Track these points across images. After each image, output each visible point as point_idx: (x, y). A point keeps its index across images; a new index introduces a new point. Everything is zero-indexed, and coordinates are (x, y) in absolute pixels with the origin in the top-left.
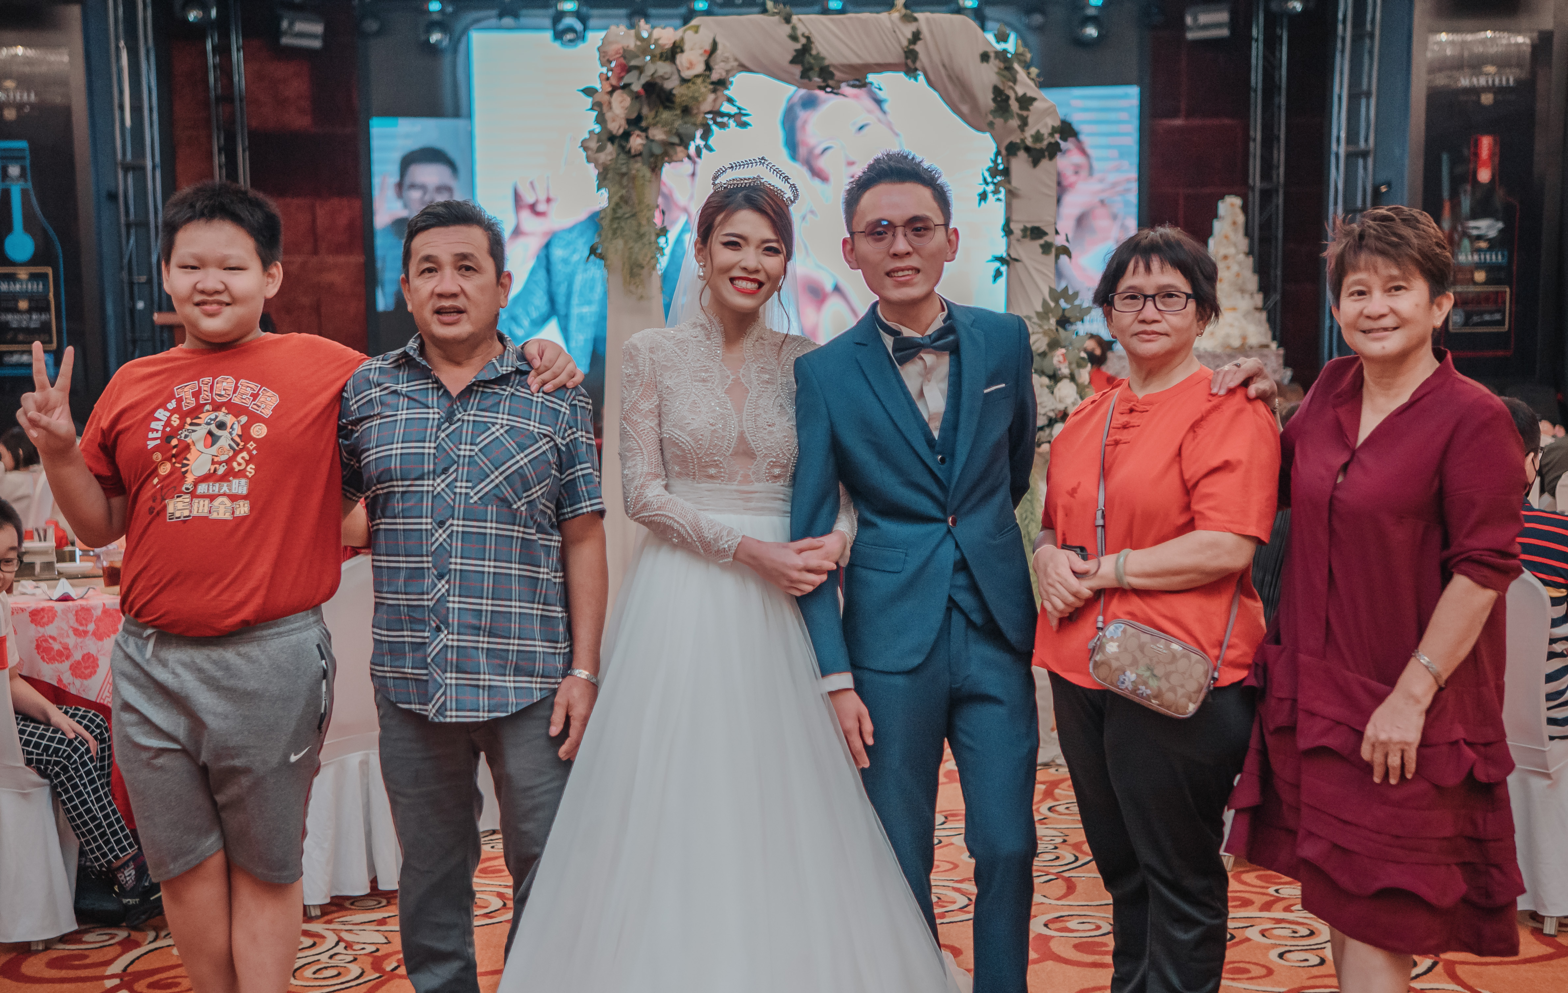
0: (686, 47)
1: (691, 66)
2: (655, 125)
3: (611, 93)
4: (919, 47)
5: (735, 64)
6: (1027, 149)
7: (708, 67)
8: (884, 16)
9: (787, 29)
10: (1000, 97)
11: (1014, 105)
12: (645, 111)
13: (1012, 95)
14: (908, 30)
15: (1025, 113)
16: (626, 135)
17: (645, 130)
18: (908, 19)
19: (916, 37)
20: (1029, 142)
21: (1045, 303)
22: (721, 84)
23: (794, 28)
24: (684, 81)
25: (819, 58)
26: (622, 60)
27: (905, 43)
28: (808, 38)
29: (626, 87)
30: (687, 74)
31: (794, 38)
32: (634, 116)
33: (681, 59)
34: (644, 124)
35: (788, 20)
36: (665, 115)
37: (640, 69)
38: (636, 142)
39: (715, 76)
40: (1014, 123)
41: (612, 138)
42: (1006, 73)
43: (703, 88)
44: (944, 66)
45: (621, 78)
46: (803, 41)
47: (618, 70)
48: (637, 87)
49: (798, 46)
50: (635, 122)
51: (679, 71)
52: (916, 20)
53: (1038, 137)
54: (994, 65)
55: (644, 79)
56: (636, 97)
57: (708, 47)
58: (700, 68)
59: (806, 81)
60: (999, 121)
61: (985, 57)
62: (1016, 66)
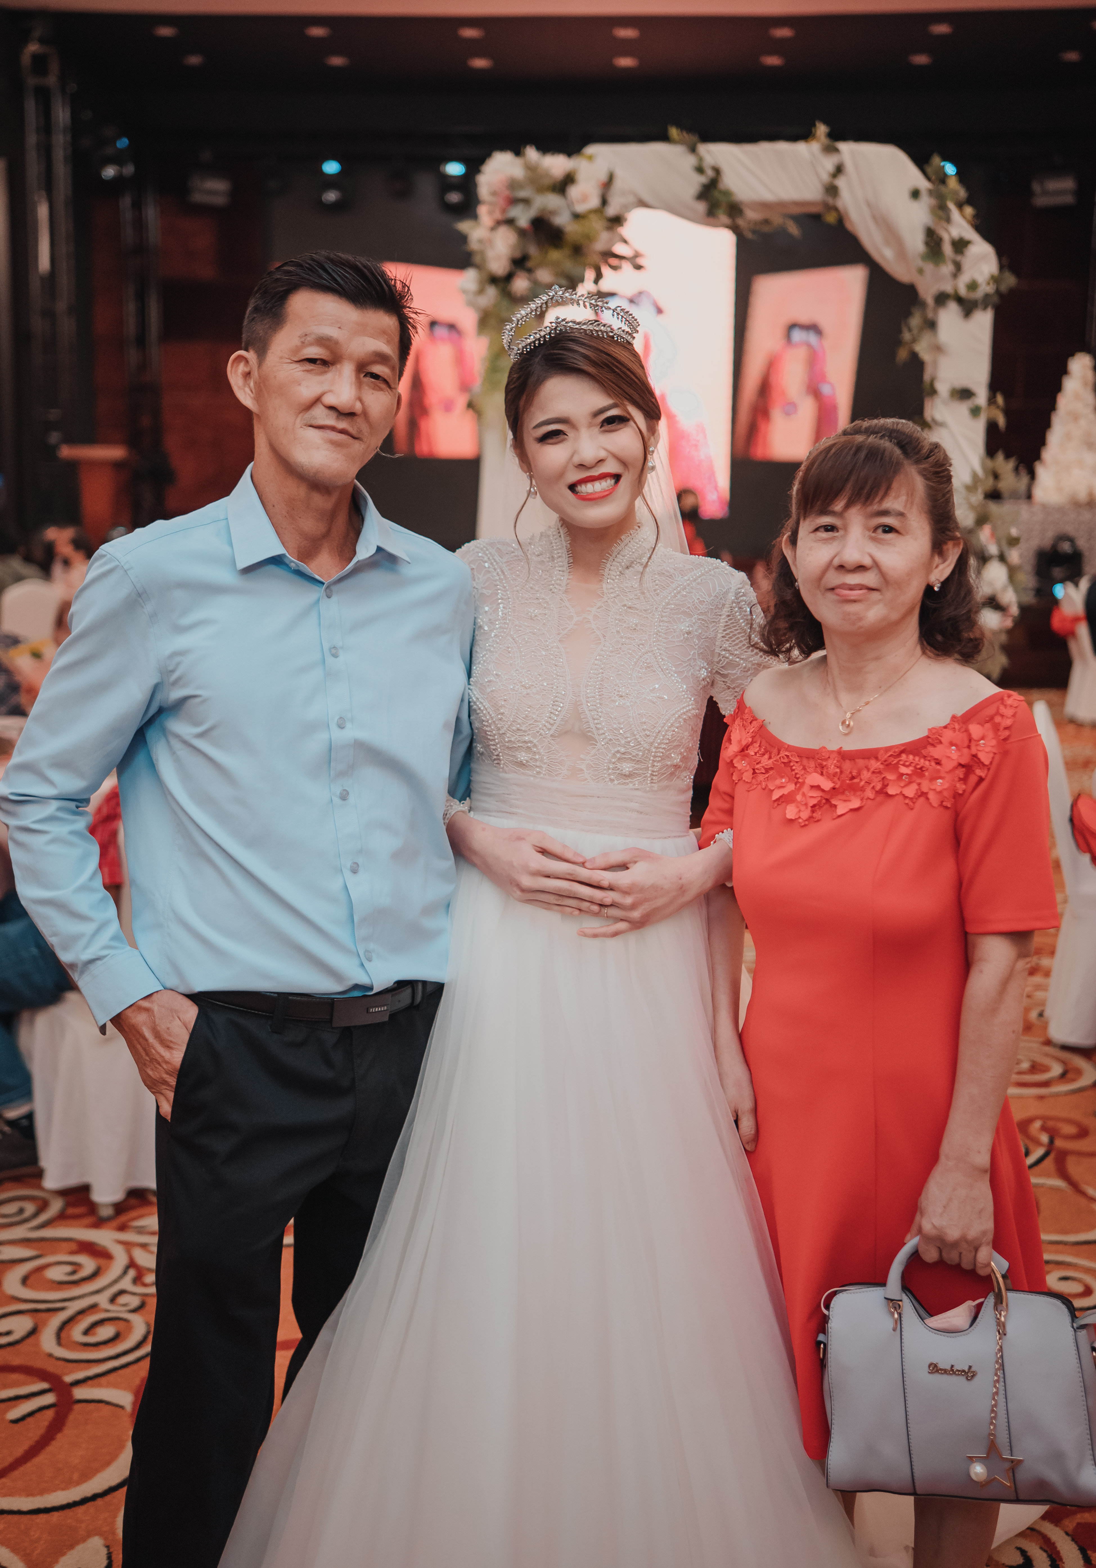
0: (581, 177)
1: (585, 199)
2: (540, 265)
3: (493, 229)
4: (841, 182)
5: (631, 199)
6: (960, 300)
7: (604, 202)
8: (801, 147)
9: (690, 161)
10: (933, 240)
11: (947, 249)
12: (533, 250)
13: (946, 238)
14: (828, 164)
15: (958, 258)
16: (509, 277)
17: (530, 271)
18: (830, 150)
19: (839, 170)
20: (963, 291)
21: (975, 476)
22: (617, 221)
23: (701, 159)
24: (577, 216)
25: (727, 193)
26: (507, 193)
27: (826, 177)
28: (717, 171)
29: (510, 222)
30: (580, 208)
31: (700, 170)
32: (518, 255)
33: (574, 191)
34: (530, 264)
35: (693, 150)
36: (555, 255)
37: (526, 201)
38: (521, 284)
39: (611, 211)
40: (947, 269)
41: (494, 280)
42: (941, 213)
43: (597, 224)
44: (869, 205)
45: (504, 211)
46: (710, 173)
47: (501, 202)
48: (524, 221)
49: (703, 180)
50: (520, 263)
51: (570, 205)
52: (836, 150)
53: (973, 286)
54: (926, 201)
55: (532, 213)
56: (522, 233)
57: (603, 177)
58: (594, 202)
59: (711, 220)
60: (929, 267)
61: (915, 194)
62: (951, 206)
